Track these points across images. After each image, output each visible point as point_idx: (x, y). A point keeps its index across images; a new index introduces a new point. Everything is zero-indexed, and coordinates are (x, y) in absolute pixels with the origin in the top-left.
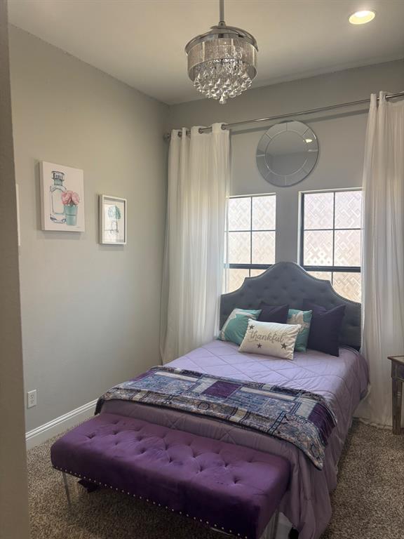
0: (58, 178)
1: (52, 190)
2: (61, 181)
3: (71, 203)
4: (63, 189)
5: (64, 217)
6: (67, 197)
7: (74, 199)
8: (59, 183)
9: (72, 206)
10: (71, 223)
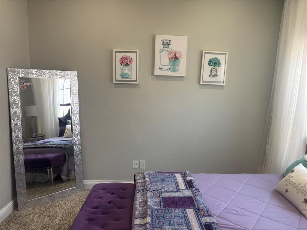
0: (166, 44)
1: (161, 51)
2: (169, 45)
3: (175, 58)
4: (169, 50)
5: (169, 67)
6: (172, 55)
7: (178, 55)
8: (167, 46)
9: (175, 60)
10: (174, 71)
